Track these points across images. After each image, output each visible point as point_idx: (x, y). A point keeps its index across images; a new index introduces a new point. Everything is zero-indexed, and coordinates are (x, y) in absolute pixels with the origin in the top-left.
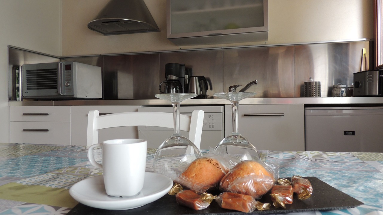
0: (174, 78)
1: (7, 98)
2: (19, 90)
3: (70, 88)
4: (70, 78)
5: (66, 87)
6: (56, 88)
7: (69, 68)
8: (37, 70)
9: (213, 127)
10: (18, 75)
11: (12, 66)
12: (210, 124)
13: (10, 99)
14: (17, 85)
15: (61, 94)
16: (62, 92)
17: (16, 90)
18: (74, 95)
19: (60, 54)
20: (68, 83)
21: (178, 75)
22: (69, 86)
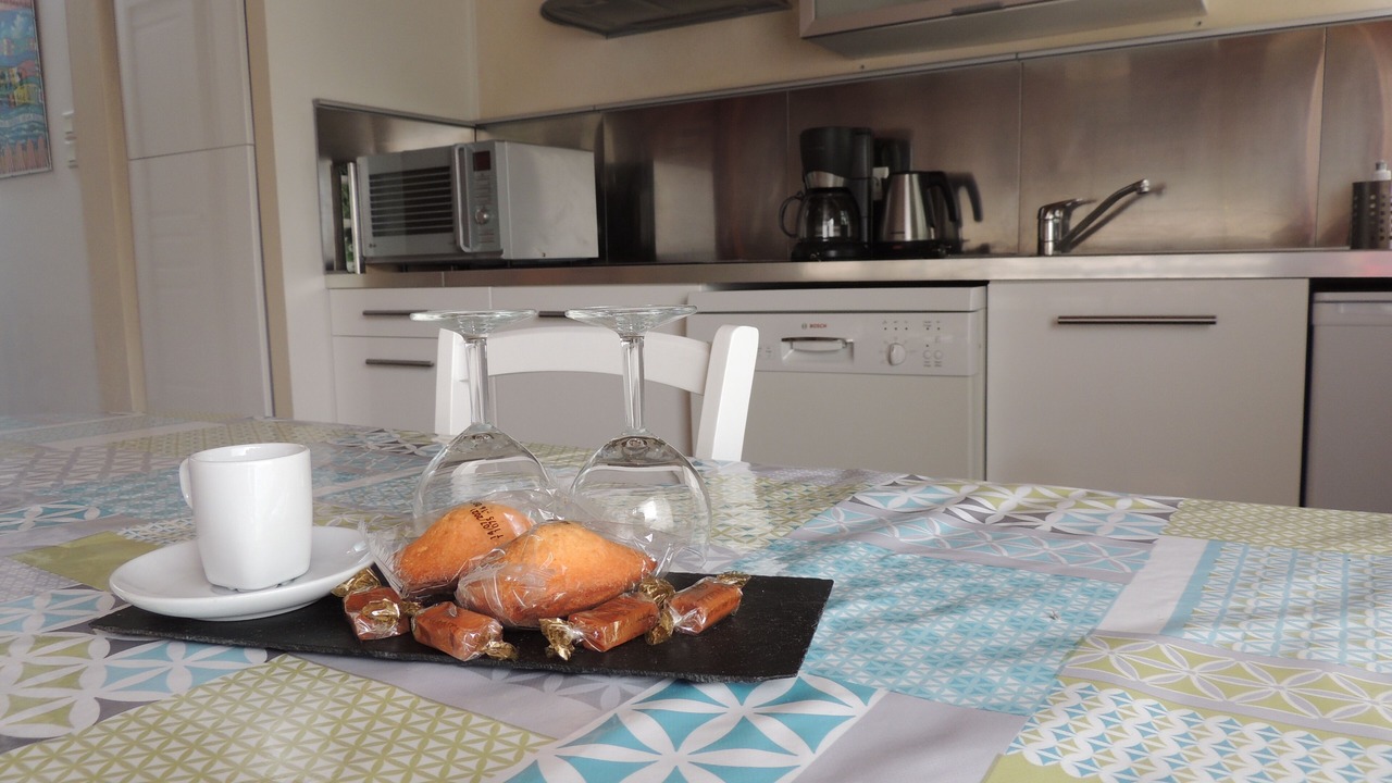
0: (831, 180)
1: (321, 266)
2: (351, 240)
3: (490, 230)
4: (488, 197)
5: (479, 227)
6: (451, 230)
7: (483, 160)
8: (405, 173)
9: (938, 364)
10: (348, 191)
11: (328, 164)
12: (928, 354)
13: (329, 268)
14: (346, 223)
15: (466, 250)
16: (466, 245)
17: (343, 236)
18: (501, 252)
19: (474, 115)
20: (484, 211)
21: (847, 168)
22: (486, 221)
